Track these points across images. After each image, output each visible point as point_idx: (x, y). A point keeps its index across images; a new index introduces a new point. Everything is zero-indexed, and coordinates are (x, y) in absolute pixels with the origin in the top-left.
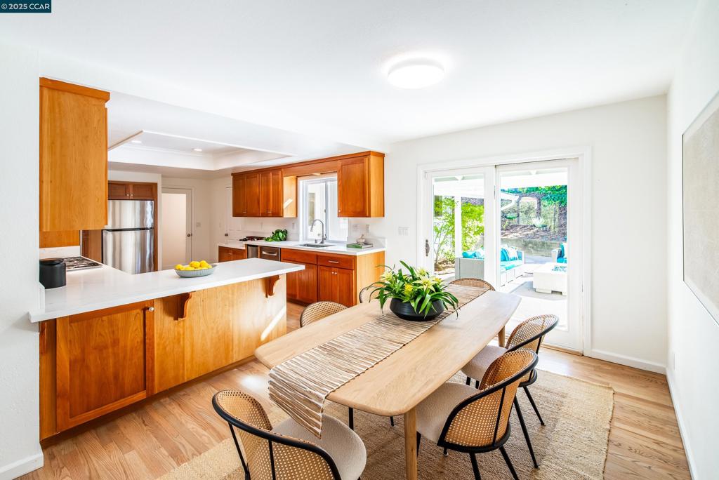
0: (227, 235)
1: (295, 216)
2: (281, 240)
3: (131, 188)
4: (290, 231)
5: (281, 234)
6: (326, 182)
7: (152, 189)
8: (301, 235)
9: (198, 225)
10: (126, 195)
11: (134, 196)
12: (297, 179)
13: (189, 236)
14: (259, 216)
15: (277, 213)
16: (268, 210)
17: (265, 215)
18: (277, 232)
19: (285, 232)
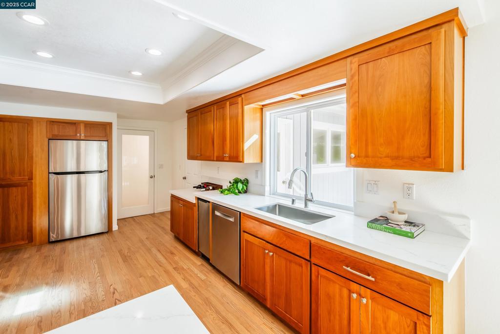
0: (185, 178)
1: (258, 161)
2: (240, 192)
3: (82, 127)
4: (252, 180)
5: (240, 186)
6: (308, 109)
7: (105, 129)
8: (267, 188)
9: (161, 166)
10: (76, 135)
11: (85, 136)
12: (262, 109)
13: (151, 177)
14: (214, 161)
15: (236, 158)
16: (224, 153)
17: (221, 159)
18: (237, 181)
19: (246, 182)
